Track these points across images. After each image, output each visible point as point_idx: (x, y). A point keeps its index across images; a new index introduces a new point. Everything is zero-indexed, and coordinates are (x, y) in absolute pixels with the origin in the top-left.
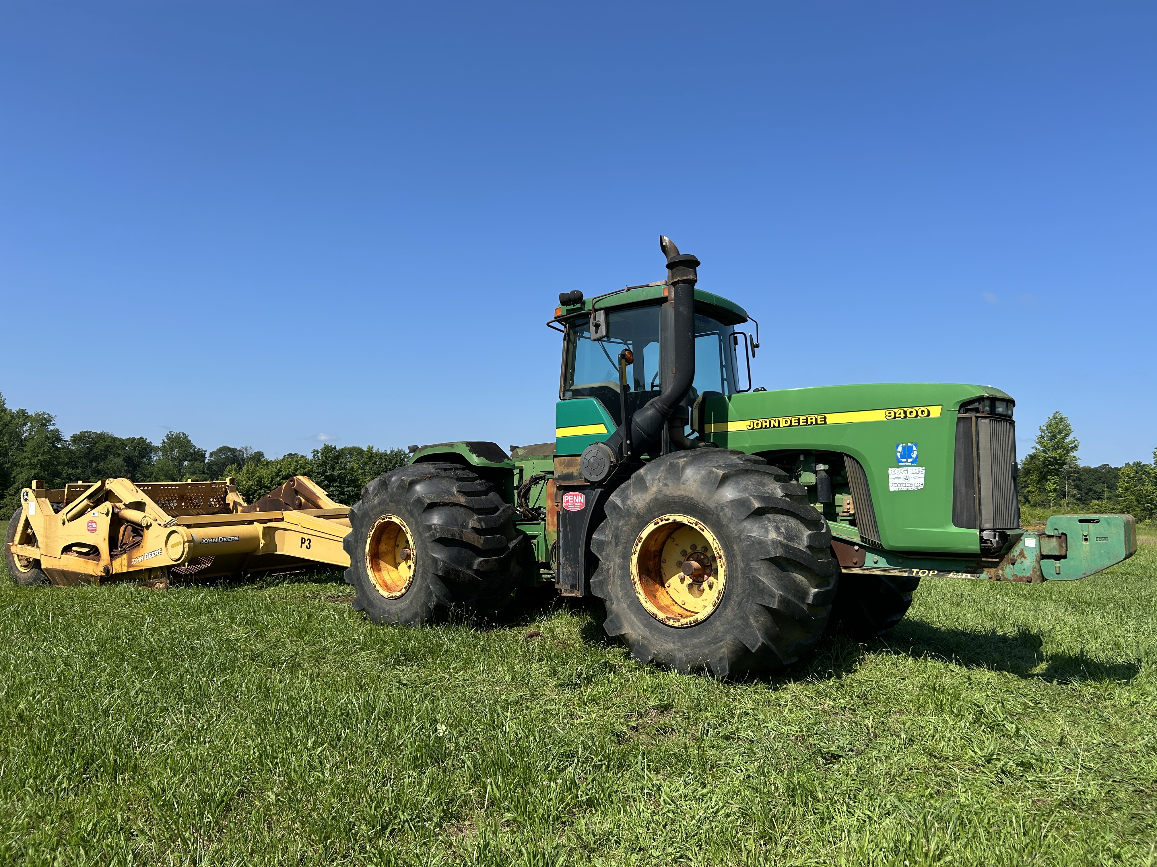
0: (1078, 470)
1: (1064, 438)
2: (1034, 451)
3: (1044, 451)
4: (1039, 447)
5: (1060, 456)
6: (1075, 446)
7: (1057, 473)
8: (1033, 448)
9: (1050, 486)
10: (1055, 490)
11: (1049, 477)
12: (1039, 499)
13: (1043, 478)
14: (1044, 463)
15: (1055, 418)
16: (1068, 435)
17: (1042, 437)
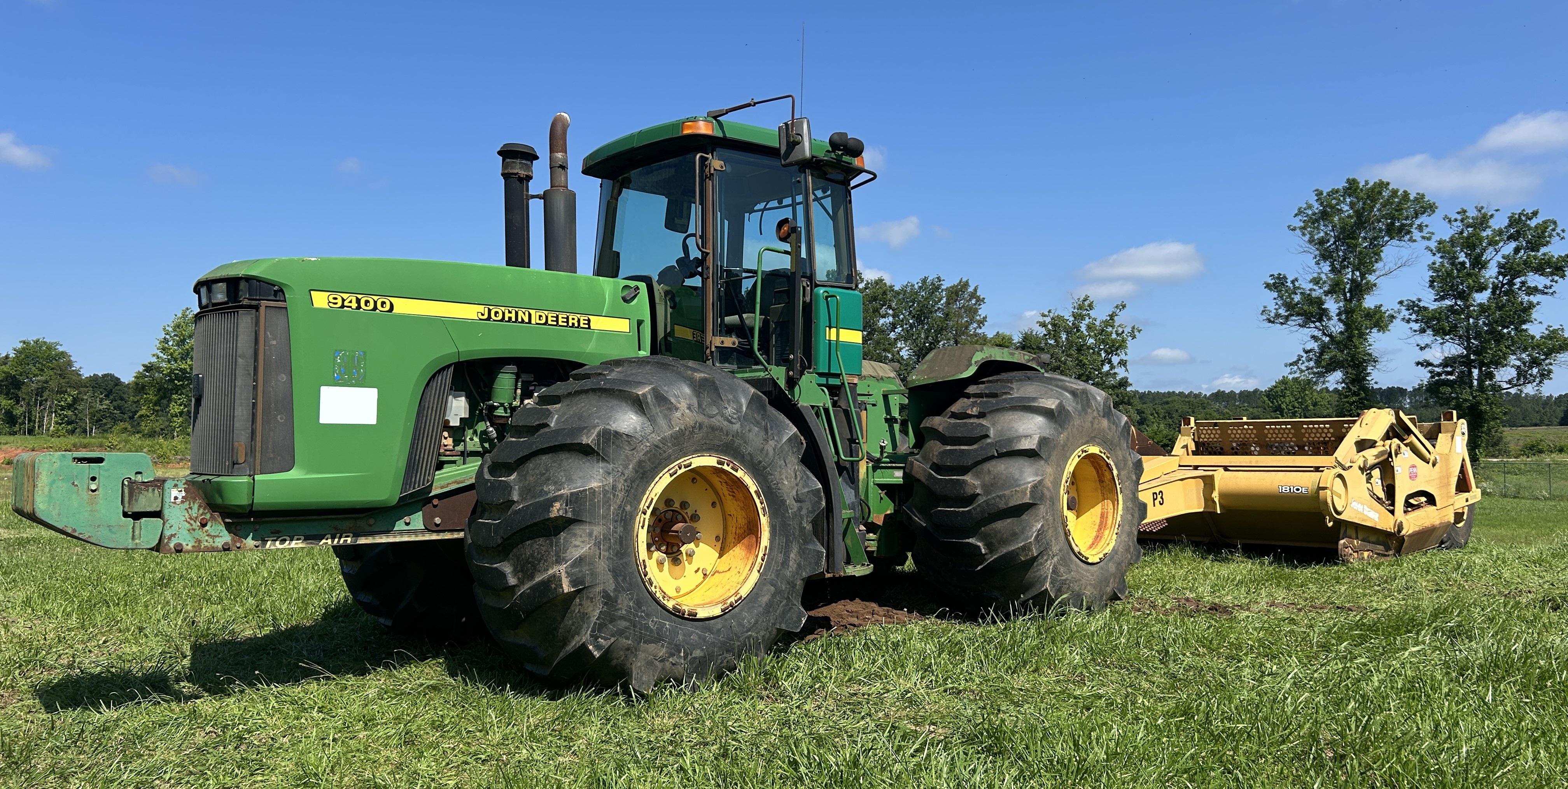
2: (152, 359)
3: (169, 361)
4: (161, 355)
8: (154, 355)
9: (174, 408)
10: (181, 413)
11: (174, 396)
14: (168, 376)
17: (166, 341)
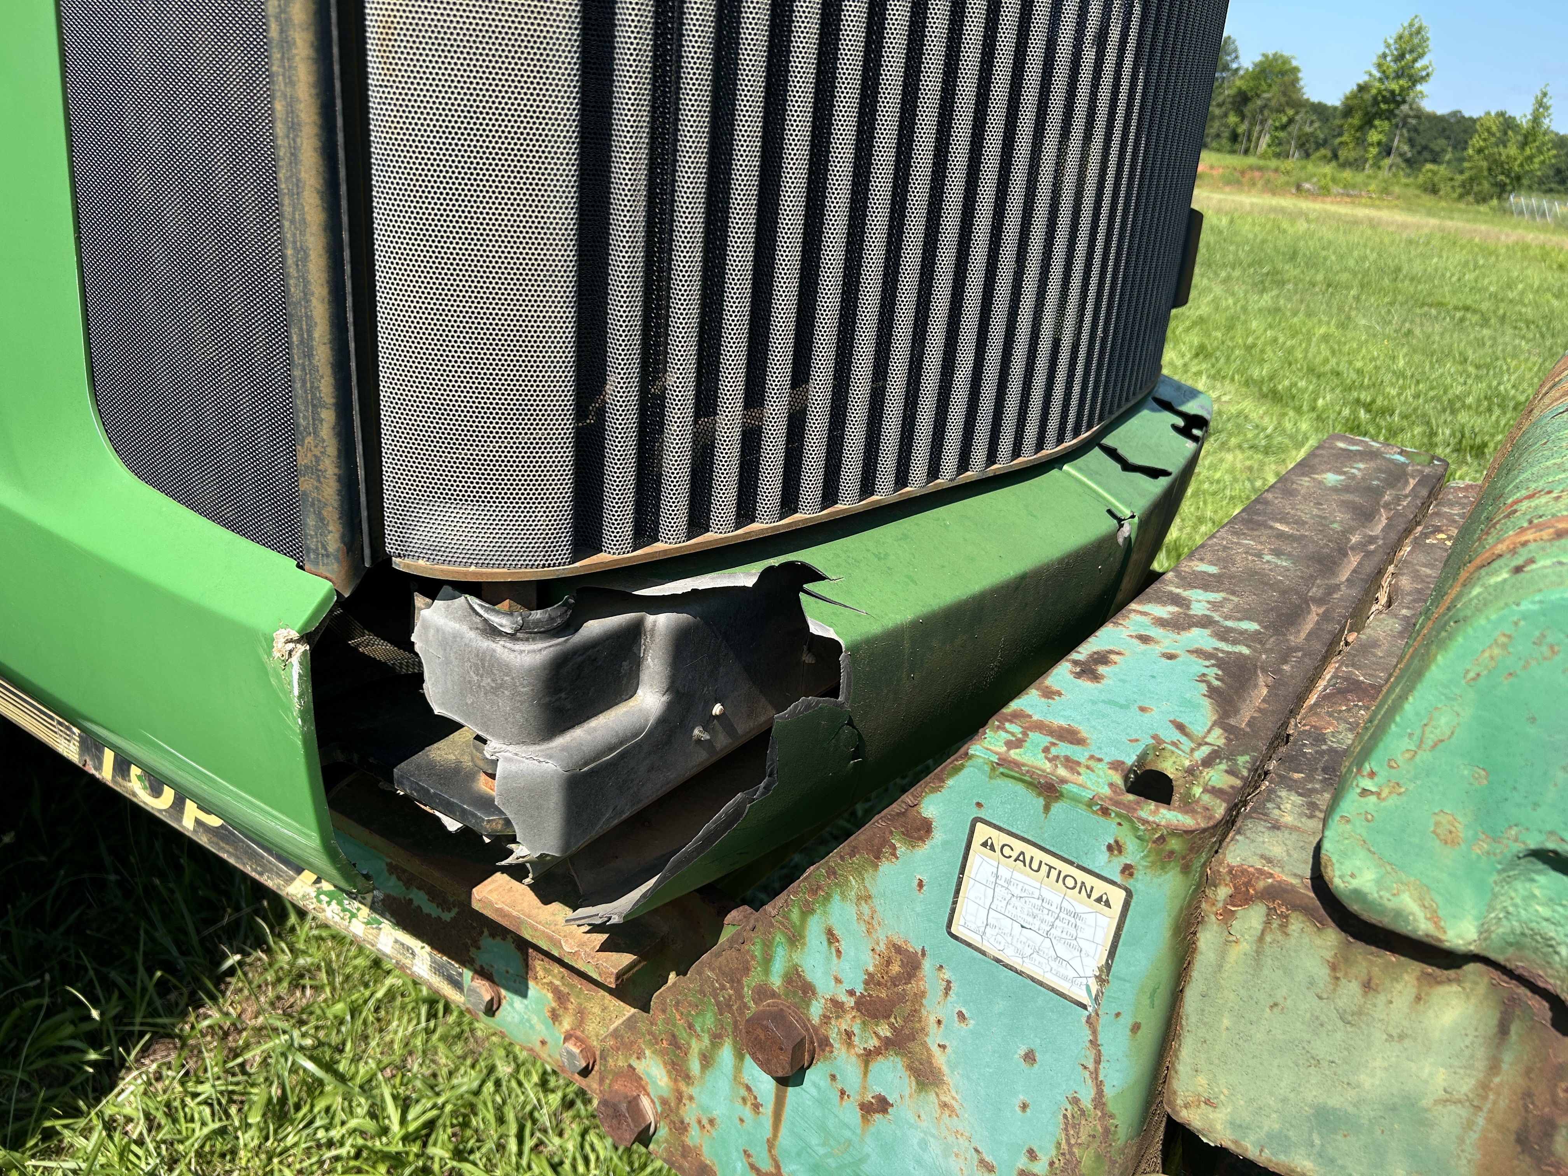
0: (1420, 115)
1: (1415, 61)
2: (1366, 78)
4: (1377, 73)
5: (1402, 89)
6: (1428, 75)
7: (1389, 115)
9: (1374, 136)
10: (1379, 143)
11: (1378, 122)
12: (1352, 155)
13: (1368, 123)
14: (1375, 98)
15: (1411, 25)
16: (1421, 56)
17: (1384, 56)
